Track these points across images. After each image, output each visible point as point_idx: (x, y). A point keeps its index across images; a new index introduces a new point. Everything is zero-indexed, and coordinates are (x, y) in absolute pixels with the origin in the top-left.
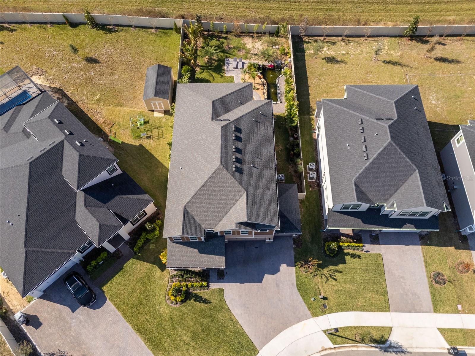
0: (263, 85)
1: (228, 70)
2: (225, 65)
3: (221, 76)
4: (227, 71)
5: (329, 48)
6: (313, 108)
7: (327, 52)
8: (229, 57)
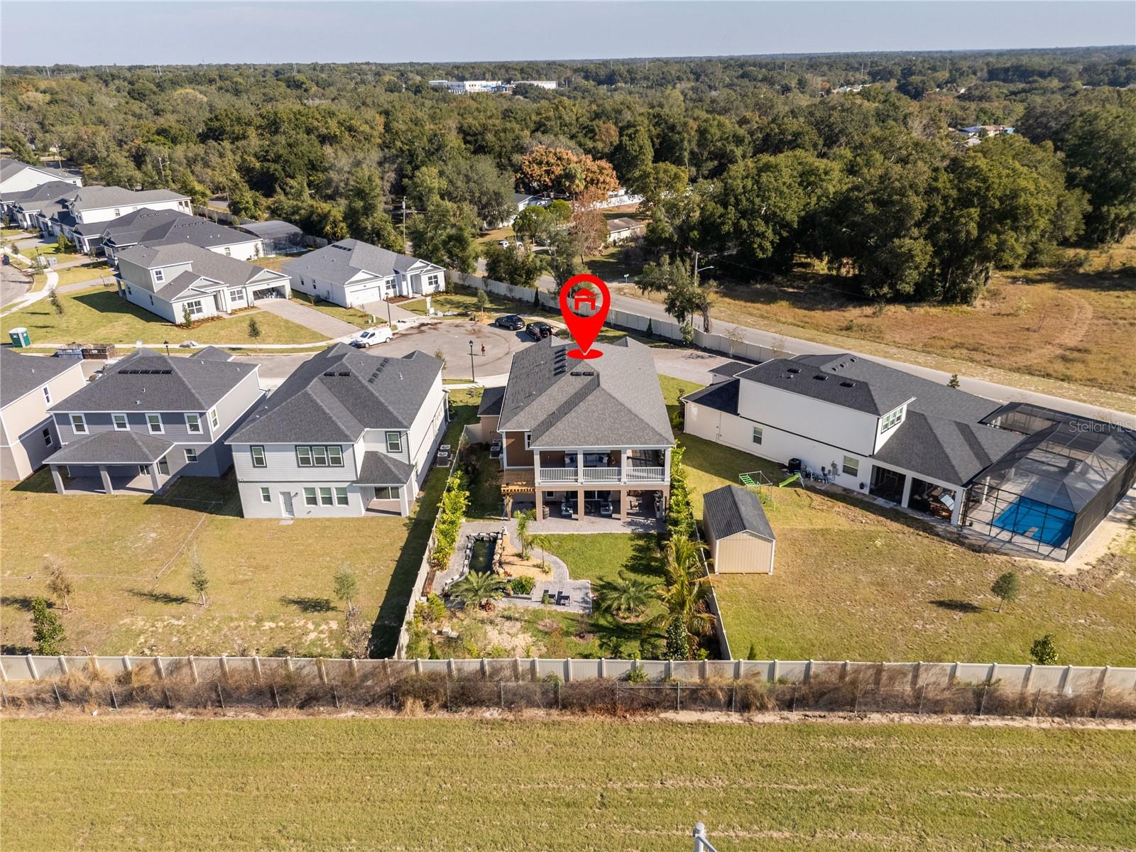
0: (501, 564)
1: (584, 591)
2: (593, 601)
3: (601, 579)
4: (586, 588)
5: (300, 639)
6: (405, 528)
7: (311, 626)
8: (582, 616)
